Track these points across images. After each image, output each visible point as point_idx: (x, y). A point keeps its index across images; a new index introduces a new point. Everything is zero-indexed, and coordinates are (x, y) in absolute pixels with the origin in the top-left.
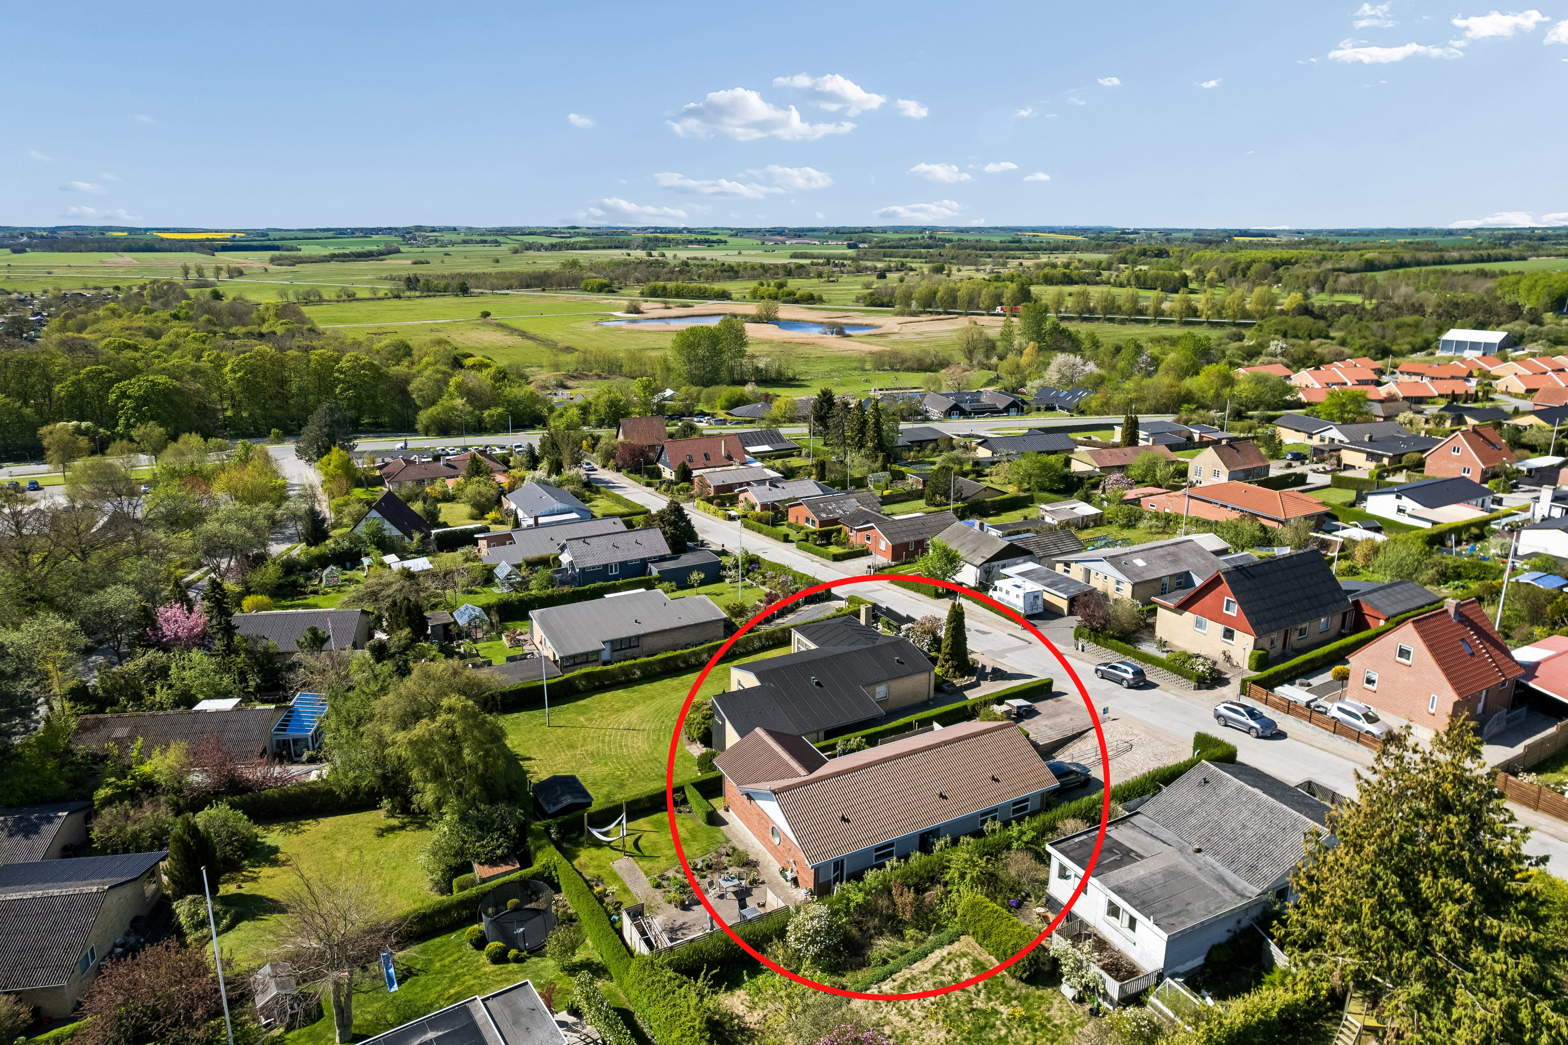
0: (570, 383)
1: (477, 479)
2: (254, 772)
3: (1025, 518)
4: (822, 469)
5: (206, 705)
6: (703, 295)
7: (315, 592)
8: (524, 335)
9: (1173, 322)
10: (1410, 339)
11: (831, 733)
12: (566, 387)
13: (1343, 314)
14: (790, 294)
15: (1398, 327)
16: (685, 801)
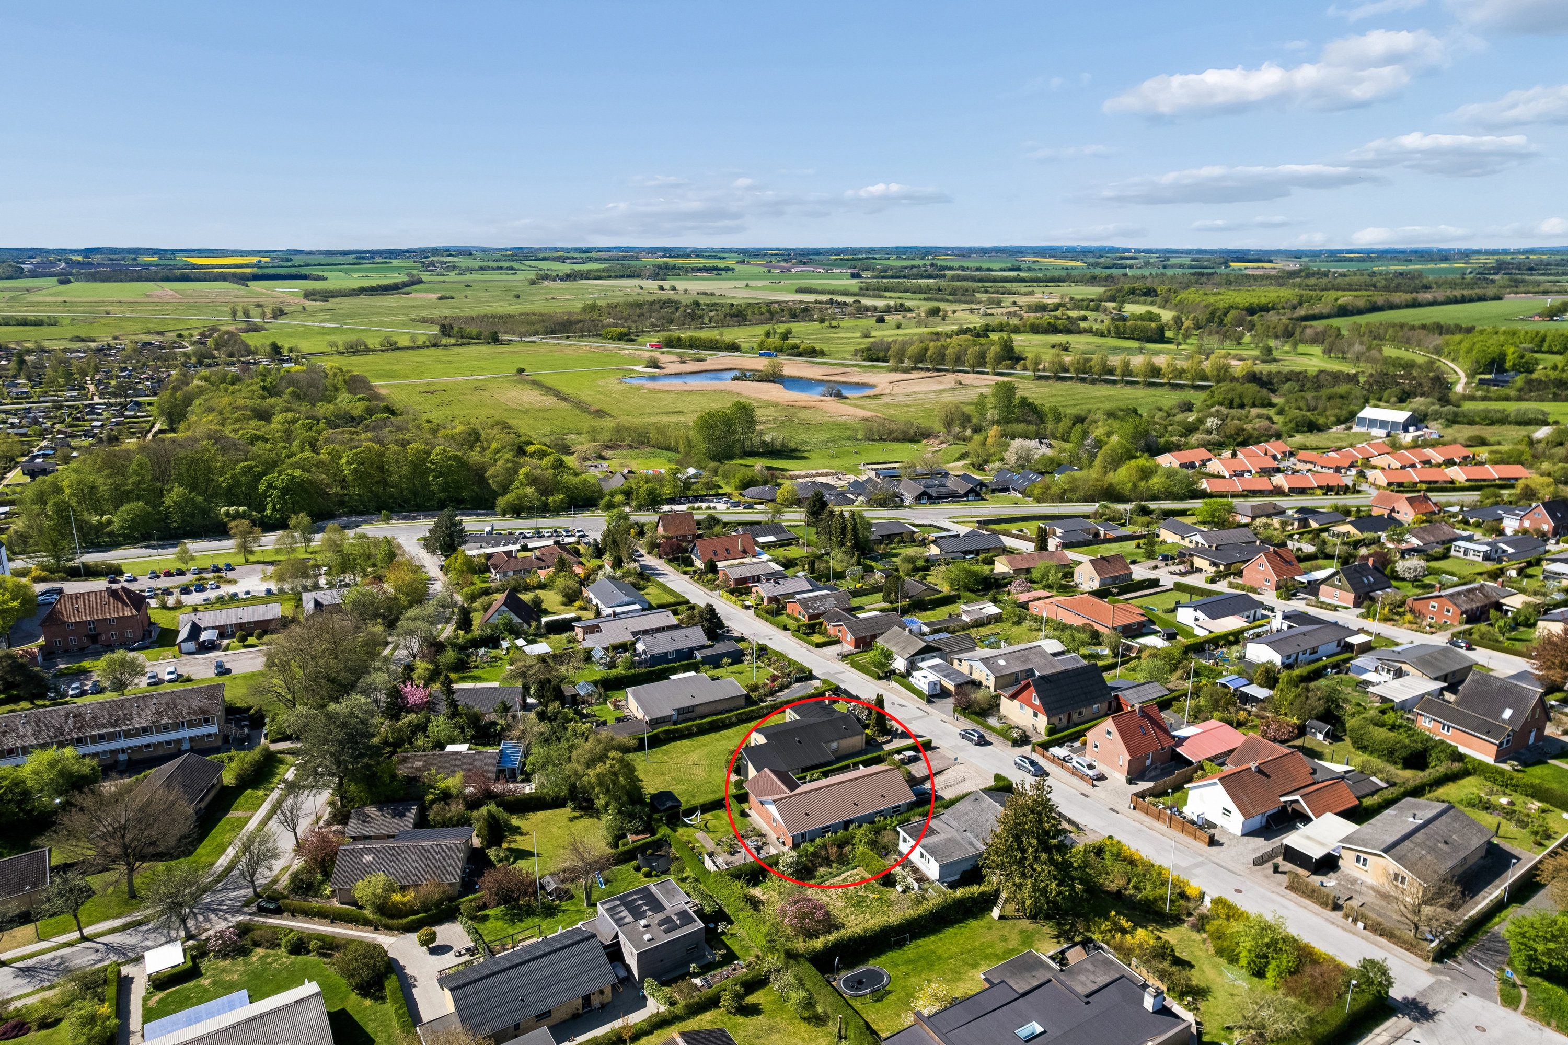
0: (606, 453)
1: (563, 574)
2: (497, 788)
3: (950, 615)
4: (812, 563)
5: (450, 748)
6: (714, 346)
8: (557, 394)
11: (805, 770)
12: (603, 458)
14: (796, 347)
15: (1330, 398)
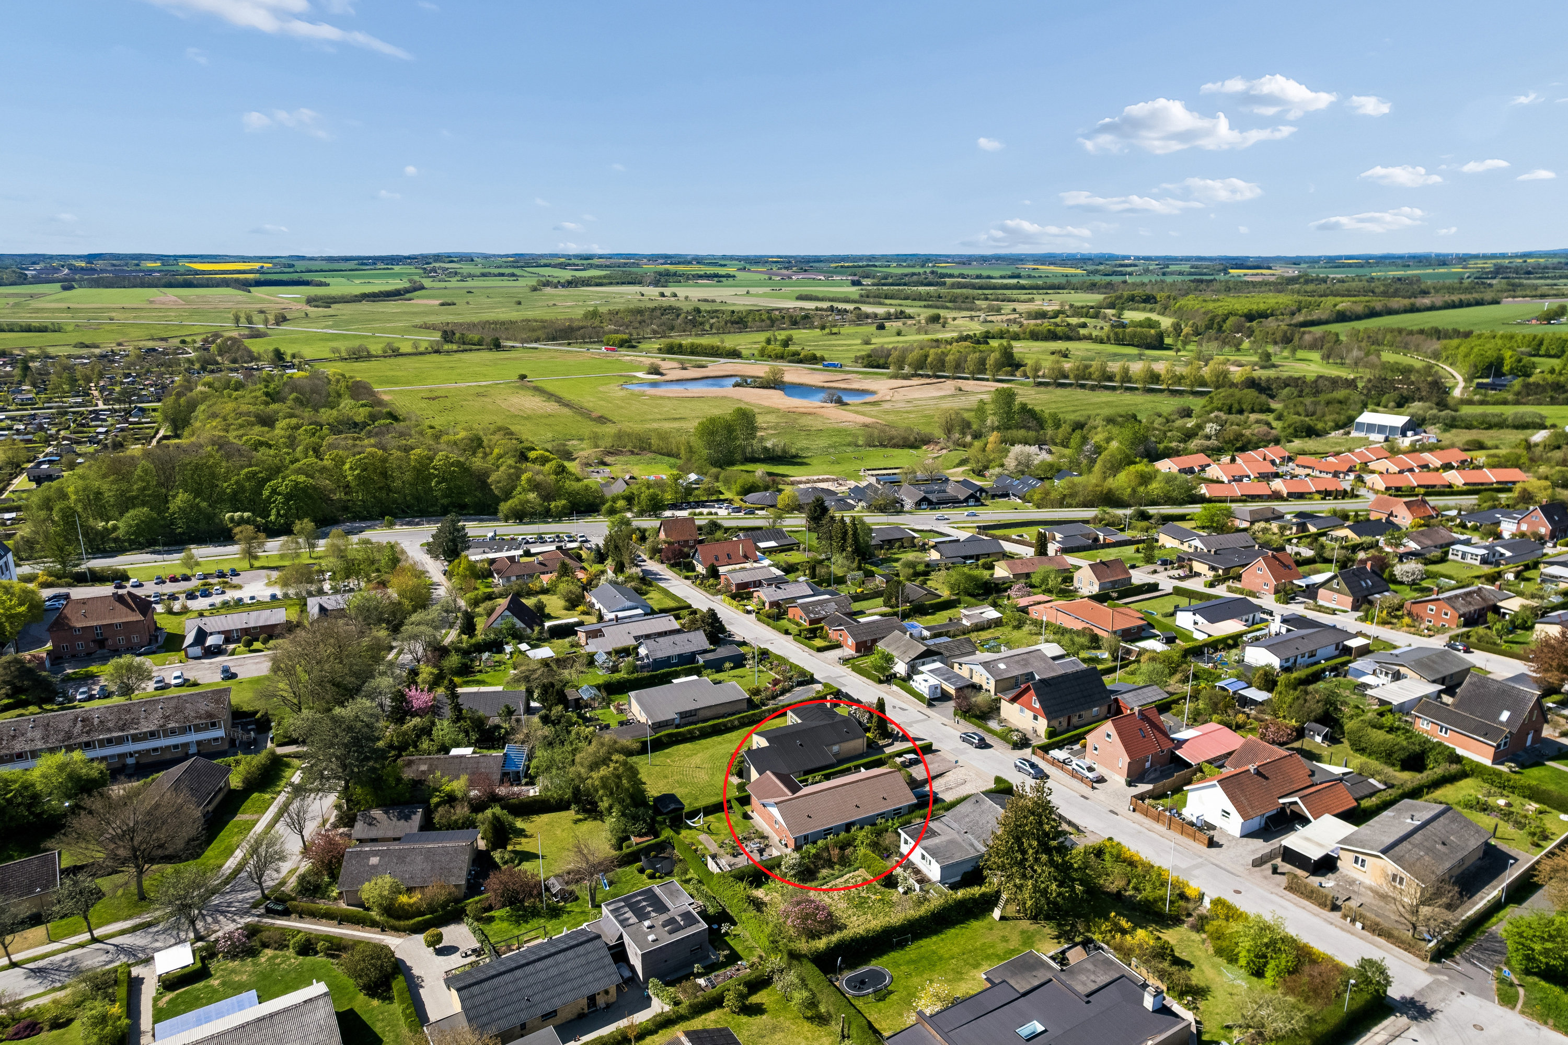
0: (608, 459)
1: (565, 578)
3: (950, 620)
4: (813, 568)
5: (455, 752)
6: (715, 353)
7: (480, 671)
8: (559, 400)
9: (1137, 389)
10: (1335, 416)
11: (806, 773)
12: (605, 464)
13: (1287, 385)
14: (796, 354)
15: (1328, 403)
16: (731, 807)
